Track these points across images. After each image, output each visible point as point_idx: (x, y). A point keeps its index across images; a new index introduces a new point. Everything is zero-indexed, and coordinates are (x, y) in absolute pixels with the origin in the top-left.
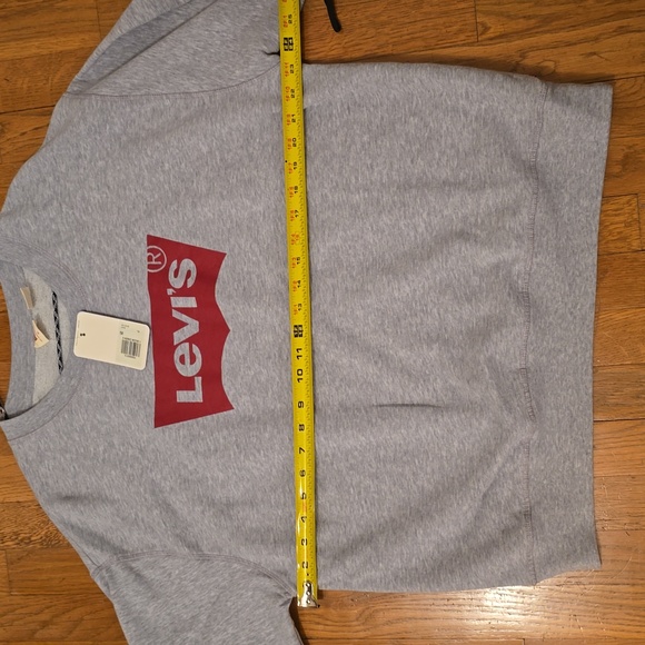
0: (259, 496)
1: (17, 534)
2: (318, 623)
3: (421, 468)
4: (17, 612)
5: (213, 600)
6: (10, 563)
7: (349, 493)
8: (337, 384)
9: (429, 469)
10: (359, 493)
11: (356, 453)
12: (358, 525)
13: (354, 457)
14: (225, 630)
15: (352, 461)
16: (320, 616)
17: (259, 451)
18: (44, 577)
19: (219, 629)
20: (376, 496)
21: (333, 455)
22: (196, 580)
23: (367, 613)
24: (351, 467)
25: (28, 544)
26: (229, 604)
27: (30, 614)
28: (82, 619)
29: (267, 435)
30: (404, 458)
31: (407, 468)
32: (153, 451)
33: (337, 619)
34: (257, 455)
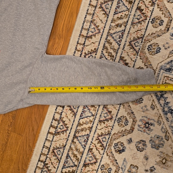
0: (21, 52)
1: (9, 126)
2: (57, 50)
3: (29, 7)
4: (27, 136)
5: (42, 77)
6: (15, 132)
7: (28, 28)
8: (4, 21)
9: (30, 6)
10: (29, 25)
11: (20, 23)
12: (36, 29)
13: (21, 24)
14: (49, 76)
15: (22, 24)
16: (55, 49)
17: (10, 47)
18: (21, 123)
19: (48, 78)
20: (32, 21)
21: (19, 29)
22: (35, 78)
23: (58, 36)
24: (23, 25)
25: (12, 124)
26: (43, 72)
27: (29, 133)
28: (35, 118)
29: (7, 43)
30: (26, 11)
31: (28, 11)
32: (2, 76)
33: (58, 45)
34: (11, 47)
